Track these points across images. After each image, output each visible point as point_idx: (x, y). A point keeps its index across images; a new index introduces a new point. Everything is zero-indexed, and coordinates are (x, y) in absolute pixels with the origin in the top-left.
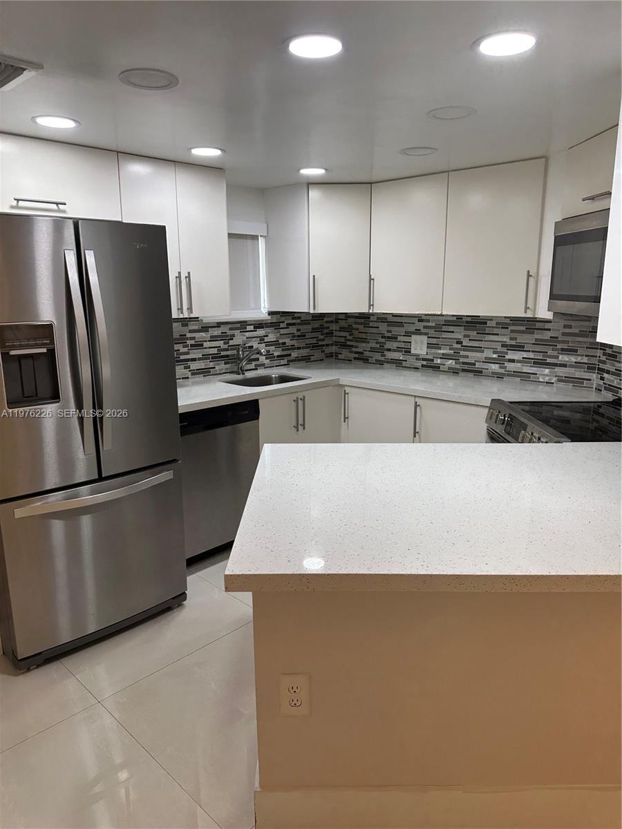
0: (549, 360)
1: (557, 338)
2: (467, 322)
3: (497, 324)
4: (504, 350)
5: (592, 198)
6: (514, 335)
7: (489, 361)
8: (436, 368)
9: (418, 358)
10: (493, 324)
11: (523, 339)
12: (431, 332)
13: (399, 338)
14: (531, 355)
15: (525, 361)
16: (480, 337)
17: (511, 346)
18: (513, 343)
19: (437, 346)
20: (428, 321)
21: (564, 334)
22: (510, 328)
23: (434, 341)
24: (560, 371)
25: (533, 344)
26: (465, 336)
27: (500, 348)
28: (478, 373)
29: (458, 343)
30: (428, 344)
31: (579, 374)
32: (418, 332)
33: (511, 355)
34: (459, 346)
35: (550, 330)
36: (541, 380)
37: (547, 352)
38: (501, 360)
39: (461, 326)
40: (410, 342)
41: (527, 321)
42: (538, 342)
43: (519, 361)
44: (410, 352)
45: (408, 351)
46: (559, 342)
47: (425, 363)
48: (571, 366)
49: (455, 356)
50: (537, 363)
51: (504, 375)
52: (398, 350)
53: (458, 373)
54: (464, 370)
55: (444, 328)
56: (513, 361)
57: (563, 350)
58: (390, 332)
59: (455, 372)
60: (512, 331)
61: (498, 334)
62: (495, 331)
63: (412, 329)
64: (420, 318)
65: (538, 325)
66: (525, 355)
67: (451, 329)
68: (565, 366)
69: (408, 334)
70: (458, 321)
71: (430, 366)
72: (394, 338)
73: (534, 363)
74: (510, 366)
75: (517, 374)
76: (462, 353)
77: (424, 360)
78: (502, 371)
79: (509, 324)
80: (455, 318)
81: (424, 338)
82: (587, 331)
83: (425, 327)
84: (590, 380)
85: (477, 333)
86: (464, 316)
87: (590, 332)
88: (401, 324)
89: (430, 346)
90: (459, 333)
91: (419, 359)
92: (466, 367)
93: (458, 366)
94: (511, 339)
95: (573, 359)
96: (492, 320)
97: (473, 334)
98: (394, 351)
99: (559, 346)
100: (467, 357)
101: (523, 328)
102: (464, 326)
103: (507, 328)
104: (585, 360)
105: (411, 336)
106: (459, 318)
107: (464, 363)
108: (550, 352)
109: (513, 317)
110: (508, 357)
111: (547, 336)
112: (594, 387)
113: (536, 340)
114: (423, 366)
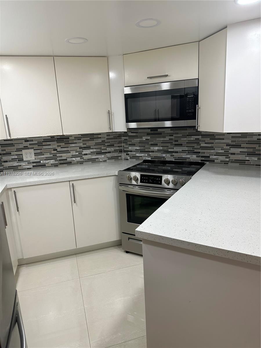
0: (103, 151)
1: (105, 141)
2: (57, 139)
3: (75, 138)
4: (81, 150)
5: (151, 78)
6: (85, 142)
7: (73, 156)
8: (44, 166)
9: (29, 162)
10: (73, 138)
11: (89, 143)
12: (36, 147)
13: (12, 153)
14: (95, 150)
15: (92, 153)
16: (67, 146)
17: (84, 147)
18: (85, 146)
19: (41, 154)
20: (32, 141)
21: (107, 139)
22: (82, 139)
23: (39, 151)
24: (108, 155)
25: (94, 145)
26: (58, 146)
27: (78, 149)
28: (70, 163)
29: (54, 150)
30: (35, 153)
31: (116, 154)
32: (26, 148)
33: (85, 152)
34: (55, 152)
35: (101, 138)
36: (101, 160)
37: (101, 148)
38: (80, 155)
39: (55, 141)
40: (22, 154)
41: (90, 135)
42: (97, 144)
43: (89, 154)
44: (23, 160)
45: (21, 160)
46: (106, 143)
47: (35, 164)
48: (113, 152)
49: (54, 157)
50: (98, 153)
51: (83, 162)
52: (13, 160)
53: (57, 166)
54: (60, 164)
55: (44, 143)
56: (86, 154)
57: (108, 146)
58: (5, 150)
59: (56, 166)
60: (83, 141)
61: (76, 143)
62: (75, 141)
63: (21, 146)
64: (26, 140)
65: (95, 136)
66: (92, 150)
67: (48, 143)
68: (110, 152)
69: (20, 150)
70: (52, 139)
71: (38, 166)
72: (9, 154)
73: (97, 154)
74: (85, 157)
75: (89, 160)
76: (58, 155)
77: (33, 163)
78: (82, 160)
79: (81, 137)
80: (50, 138)
81: (32, 151)
82: (116, 136)
83: (30, 144)
84: (121, 156)
85: (65, 144)
86: (55, 136)
87: (118, 136)
88: (12, 145)
89: (36, 154)
90: (54, 145)
91: (31, 163)
92: (62, 162)
93: (57, 162)
94: (83, 144)
95: (112, 149)
96: (72, 136)
97: (62, 144)
98: (10, 161)
99: (106, 144)
100: (62, 156)
101: (89, 139)
102: (56, 141)
103: (81, 139)
104: (117, 148)
105: (22, 151)
106: (52, 137)
107: (60, 160)
108: (103, 148)
109: (82, 134)
110: (83, 153)
111: (100, 141)
112: (123, 159)
113: (96, 143)
114: (33, 166)
